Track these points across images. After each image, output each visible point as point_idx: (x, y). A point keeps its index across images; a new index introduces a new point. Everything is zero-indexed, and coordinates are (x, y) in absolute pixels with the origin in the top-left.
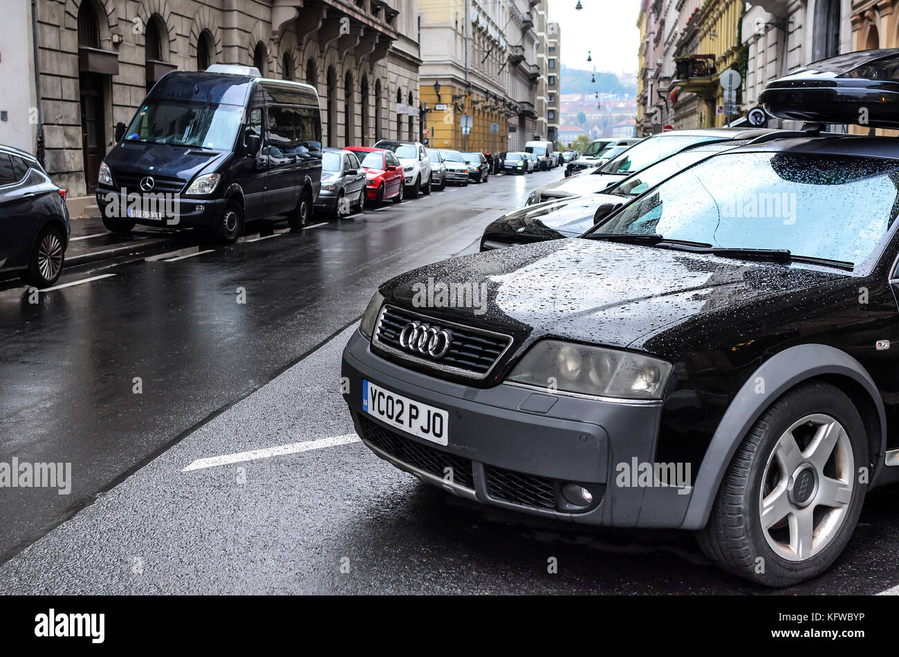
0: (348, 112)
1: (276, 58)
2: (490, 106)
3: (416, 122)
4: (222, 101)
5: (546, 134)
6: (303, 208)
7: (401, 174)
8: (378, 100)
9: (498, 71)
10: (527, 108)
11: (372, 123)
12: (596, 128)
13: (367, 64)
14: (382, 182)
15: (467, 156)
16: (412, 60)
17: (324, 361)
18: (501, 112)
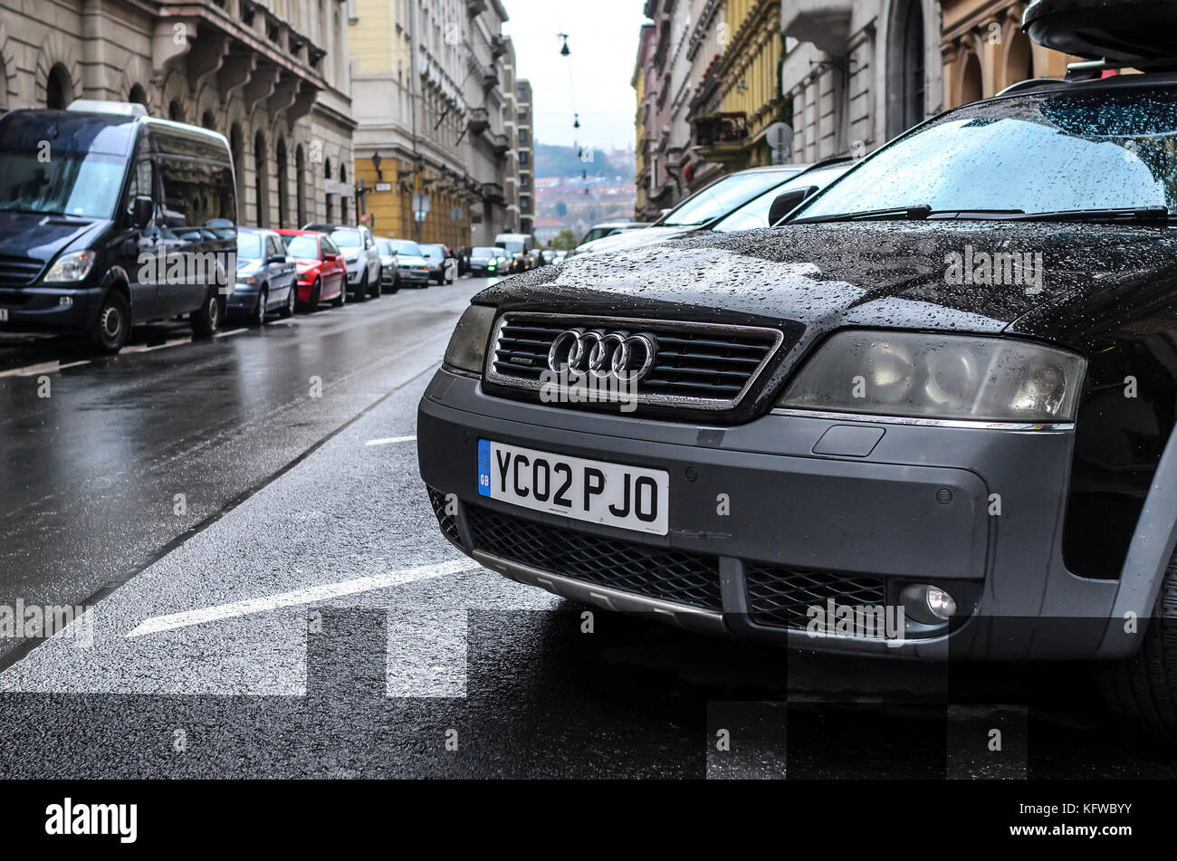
0: (260, 187)
1: (159, 108)
2: (447, 187)
3: (351, 205)
4: (91, 149)
5: (518, 228)
6: (214, 308)
7: (342, 267)
8: (300, 174)
9: (456, 141)
10: (494, 191)
11: (293, 204)
12: (580, 222)
13: (284, 124)
14: (318, 277)
15: (426, 249)
16: (343, 120)
17: (311, 479)
18: (460, 196)
